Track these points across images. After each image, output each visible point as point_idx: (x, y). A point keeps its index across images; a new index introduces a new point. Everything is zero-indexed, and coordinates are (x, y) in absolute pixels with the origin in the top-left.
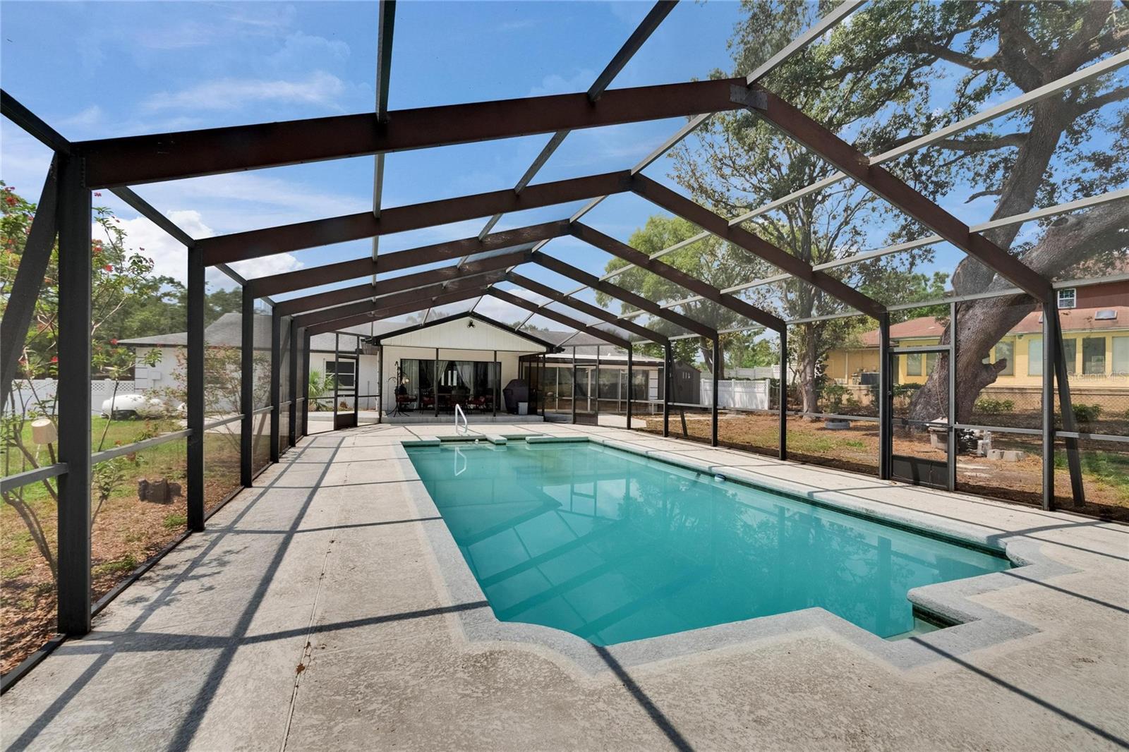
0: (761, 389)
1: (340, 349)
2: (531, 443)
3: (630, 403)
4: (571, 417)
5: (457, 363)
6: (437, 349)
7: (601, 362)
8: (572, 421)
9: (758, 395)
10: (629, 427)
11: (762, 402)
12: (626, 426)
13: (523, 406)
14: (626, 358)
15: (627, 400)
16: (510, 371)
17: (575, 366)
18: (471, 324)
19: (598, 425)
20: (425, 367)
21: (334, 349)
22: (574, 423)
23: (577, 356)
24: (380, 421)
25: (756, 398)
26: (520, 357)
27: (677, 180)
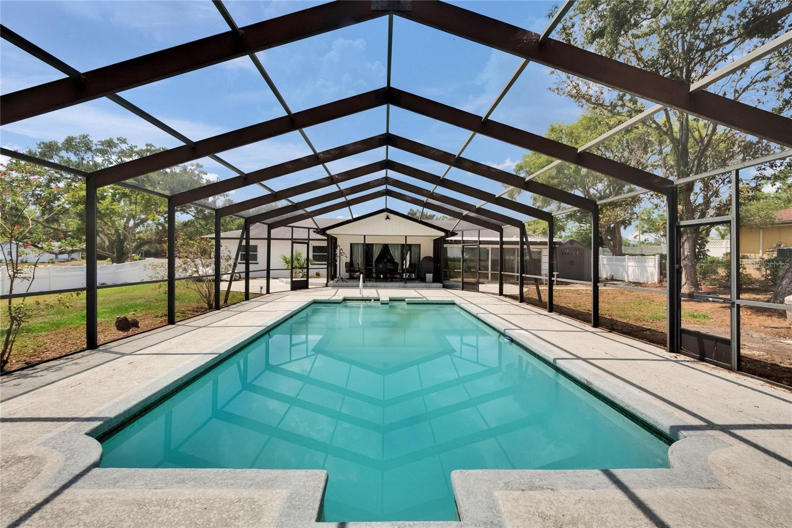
0: (652, 264)
1: (294, 237)
2: (408, 304)
3: (501, 275)
4: (461, 284)
5: (389, 246)
6: (365, 236)
7: (481, 242)
8: (461, 288)
9: (649, 269)
10: (501, 293)
11: (652, 275)
12: (498, 292)
13: (429, 276)
14: (498, 239)
15: (499, 272)
16: (427, 250)
17: (463, 246)
18: (388, 218)
19: (479, 292)
20: (368, 248)
21: (291, 237)
22: (463, 289)
23: (465, 239)
24: (327, 286)
25: (647, 271)
26: (434, 240)
27: (556, 91)
